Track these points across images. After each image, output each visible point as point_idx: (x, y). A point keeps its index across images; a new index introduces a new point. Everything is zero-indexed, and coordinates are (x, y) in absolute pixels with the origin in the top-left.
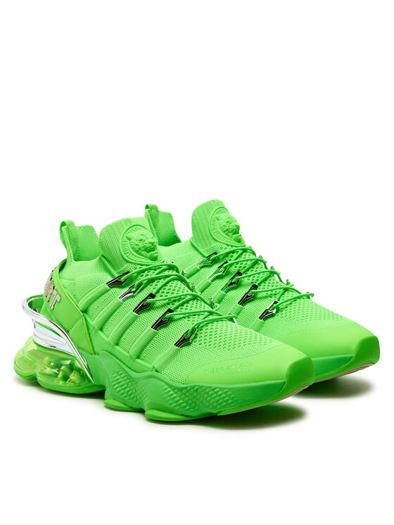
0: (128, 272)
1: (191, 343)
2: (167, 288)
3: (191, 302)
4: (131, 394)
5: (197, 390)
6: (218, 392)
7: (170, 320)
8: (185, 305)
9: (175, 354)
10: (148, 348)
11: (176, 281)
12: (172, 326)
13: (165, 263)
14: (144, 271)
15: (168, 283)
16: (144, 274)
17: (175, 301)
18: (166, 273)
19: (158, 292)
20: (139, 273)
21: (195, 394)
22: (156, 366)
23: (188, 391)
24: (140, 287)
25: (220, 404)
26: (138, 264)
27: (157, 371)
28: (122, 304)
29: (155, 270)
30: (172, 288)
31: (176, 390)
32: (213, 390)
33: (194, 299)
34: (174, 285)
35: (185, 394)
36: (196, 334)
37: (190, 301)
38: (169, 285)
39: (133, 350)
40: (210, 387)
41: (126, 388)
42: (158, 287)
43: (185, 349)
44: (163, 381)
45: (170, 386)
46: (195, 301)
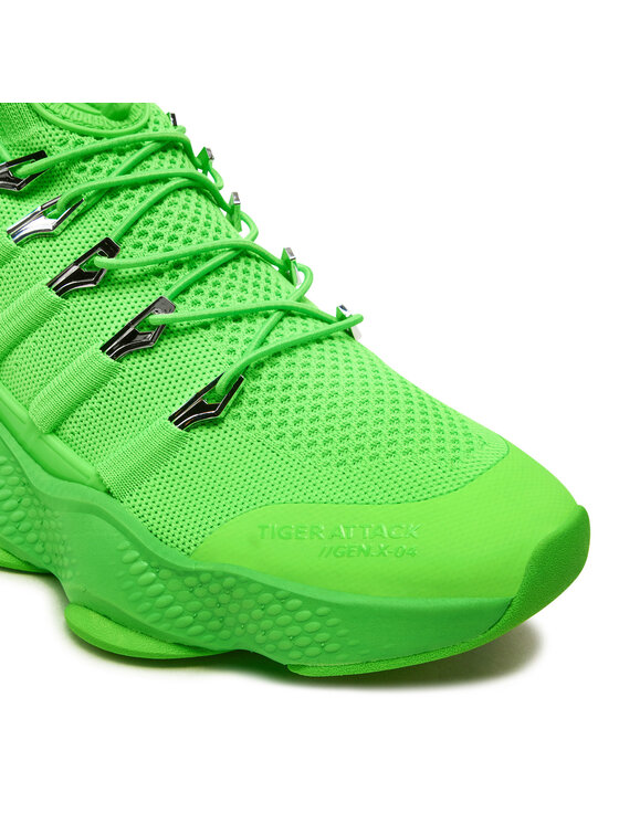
0: (41, 155)
1: (222, 420)
2: (157, 218)
3: (228, 270)
4: (29, 531)
5: (229, 590)
6: (298, 609)
7: (163, 331)
8: (212, 279)
9: (171, 448)
10: (85, 410)
11: (183, 195)
12: (167, 350)
13: (148, 133)
14: (87, 157)
15: (159, 201)
16: (90, 165)
17: (178, 266)
18: (154, 167)
19: (127, 232)
20: (72, 161)
21: (224, 598)
22: (110, 479)
23: (202, 584)
24: (75, 209)
25: (301, 648)
26: (72, 131)
27: (108, 492)
28: (14, 252)
29: (122, 153)
30: (172, 221)
31: (164, 573)
32: (284, 599)
33: (236, 259)
34: (177, 210)
35: (192, 589)
36: (243, 391)
37: (225, 264)
38: (162, 208)
39: (41, 408)
40: (274, 590)
41: (14, 509)
42: (128, 216)
43: (201, 436)
44: (125, 532)
45: (146, 554)
46: (241, 265)
